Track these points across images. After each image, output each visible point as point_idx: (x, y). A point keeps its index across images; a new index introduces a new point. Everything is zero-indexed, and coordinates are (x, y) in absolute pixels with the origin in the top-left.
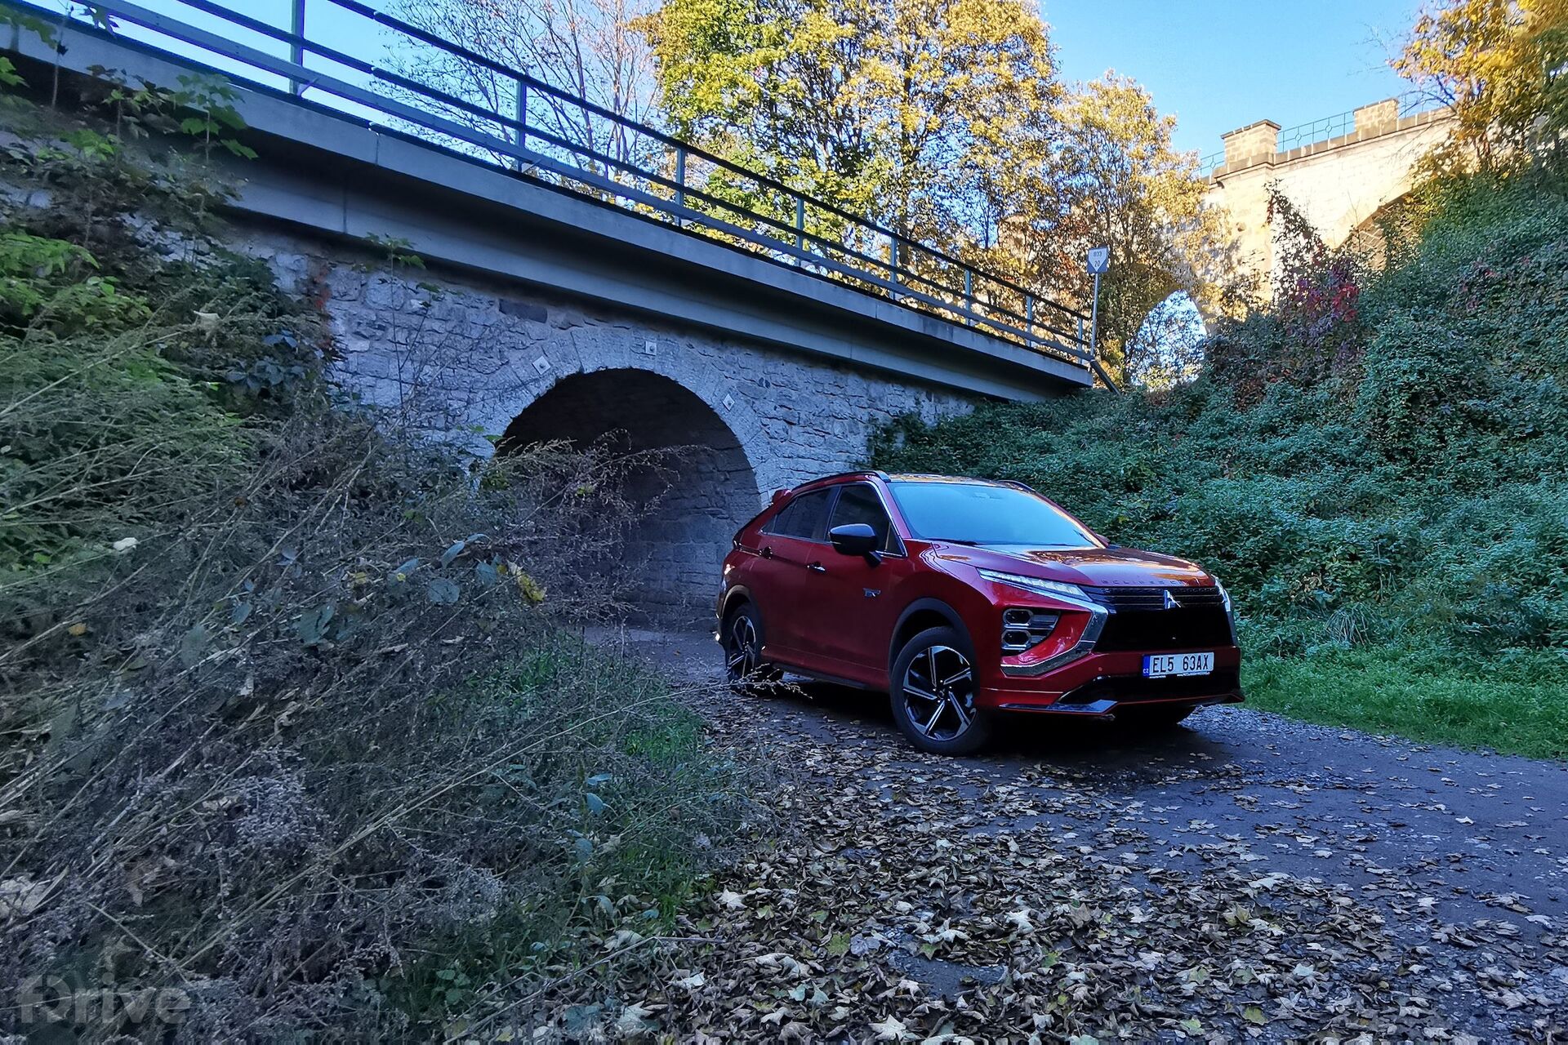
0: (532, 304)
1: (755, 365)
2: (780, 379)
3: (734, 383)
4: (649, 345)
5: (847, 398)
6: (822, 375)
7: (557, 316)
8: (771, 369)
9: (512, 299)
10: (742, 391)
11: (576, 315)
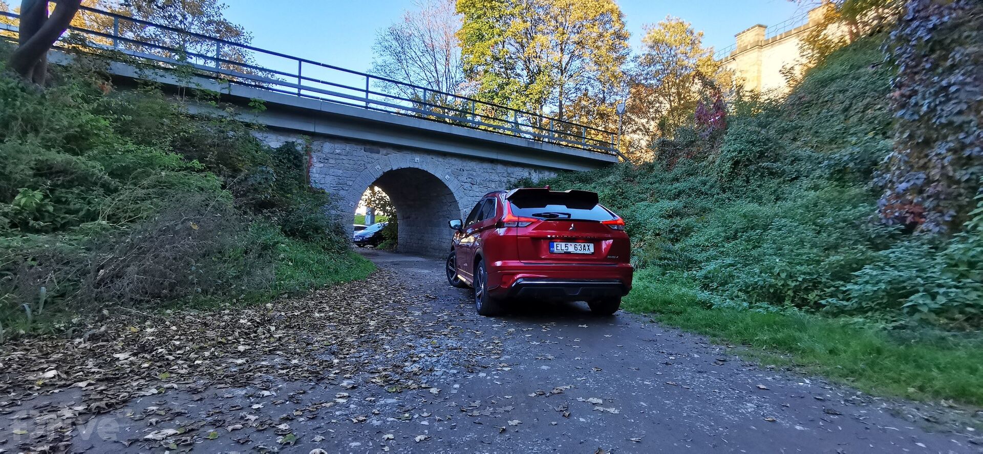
0: (375, 148)
1: (457, 164)
2: (468, 168)
3: (450, 170)
4: (416, 159)
5: (498, 174)
6: (486, 166)
7: (383, 151)
8: (464, 164)
9: (368, 147)
10: (453, 173)
11: (390, 150)
